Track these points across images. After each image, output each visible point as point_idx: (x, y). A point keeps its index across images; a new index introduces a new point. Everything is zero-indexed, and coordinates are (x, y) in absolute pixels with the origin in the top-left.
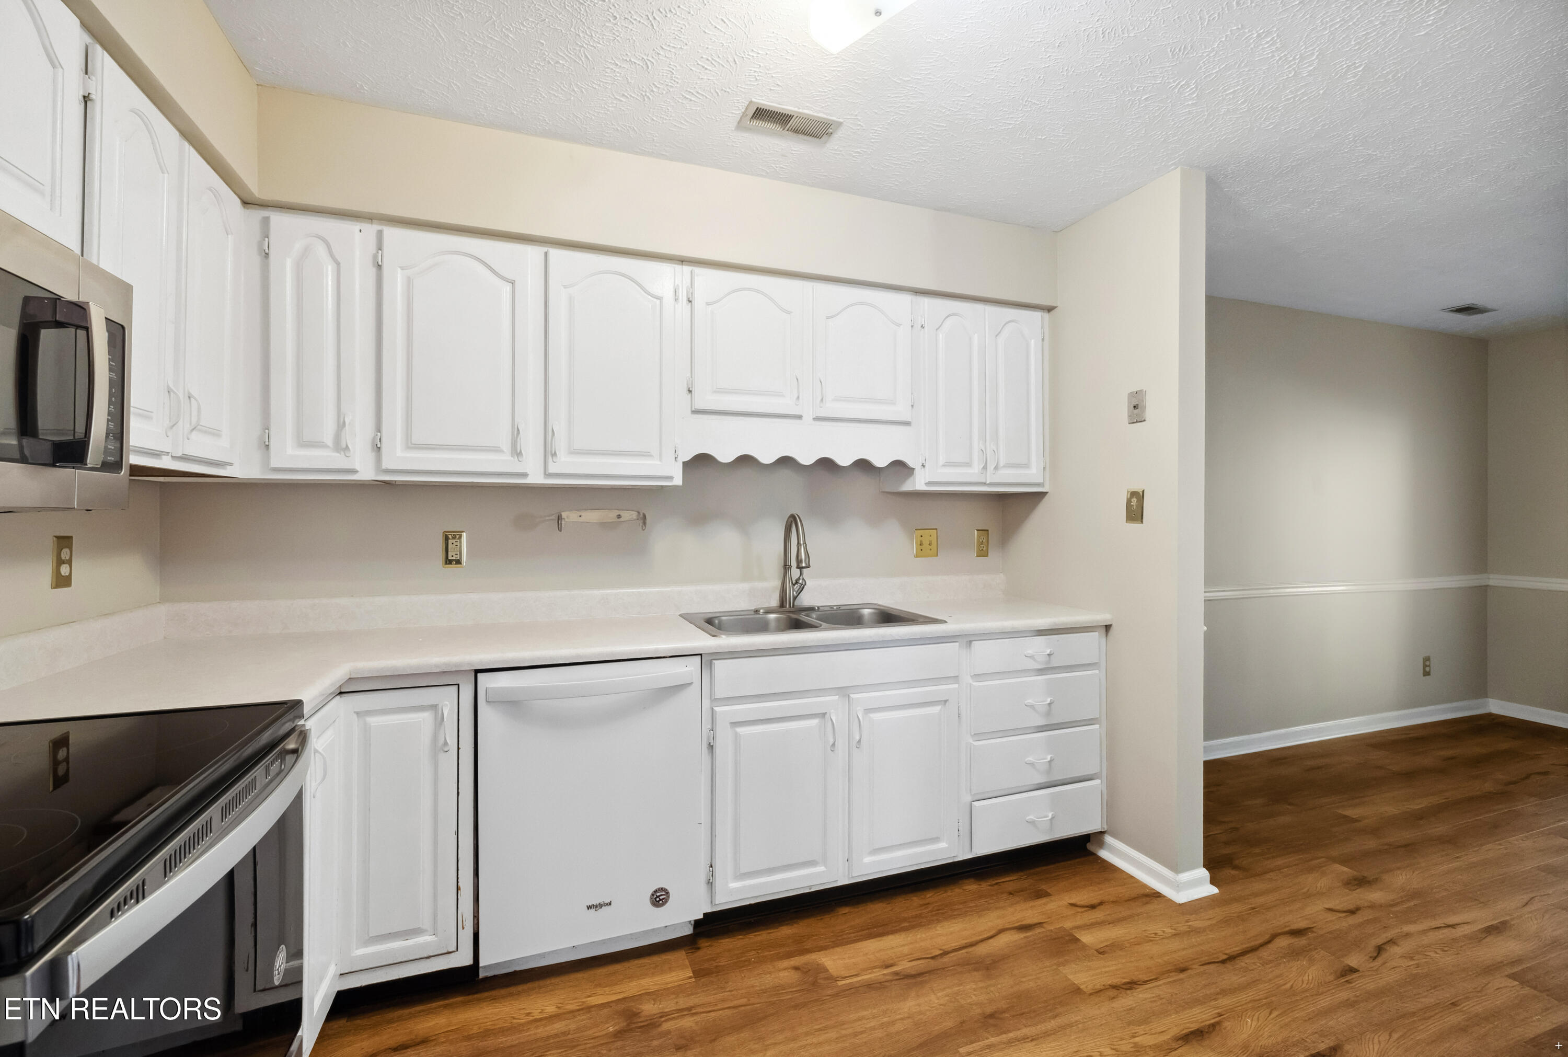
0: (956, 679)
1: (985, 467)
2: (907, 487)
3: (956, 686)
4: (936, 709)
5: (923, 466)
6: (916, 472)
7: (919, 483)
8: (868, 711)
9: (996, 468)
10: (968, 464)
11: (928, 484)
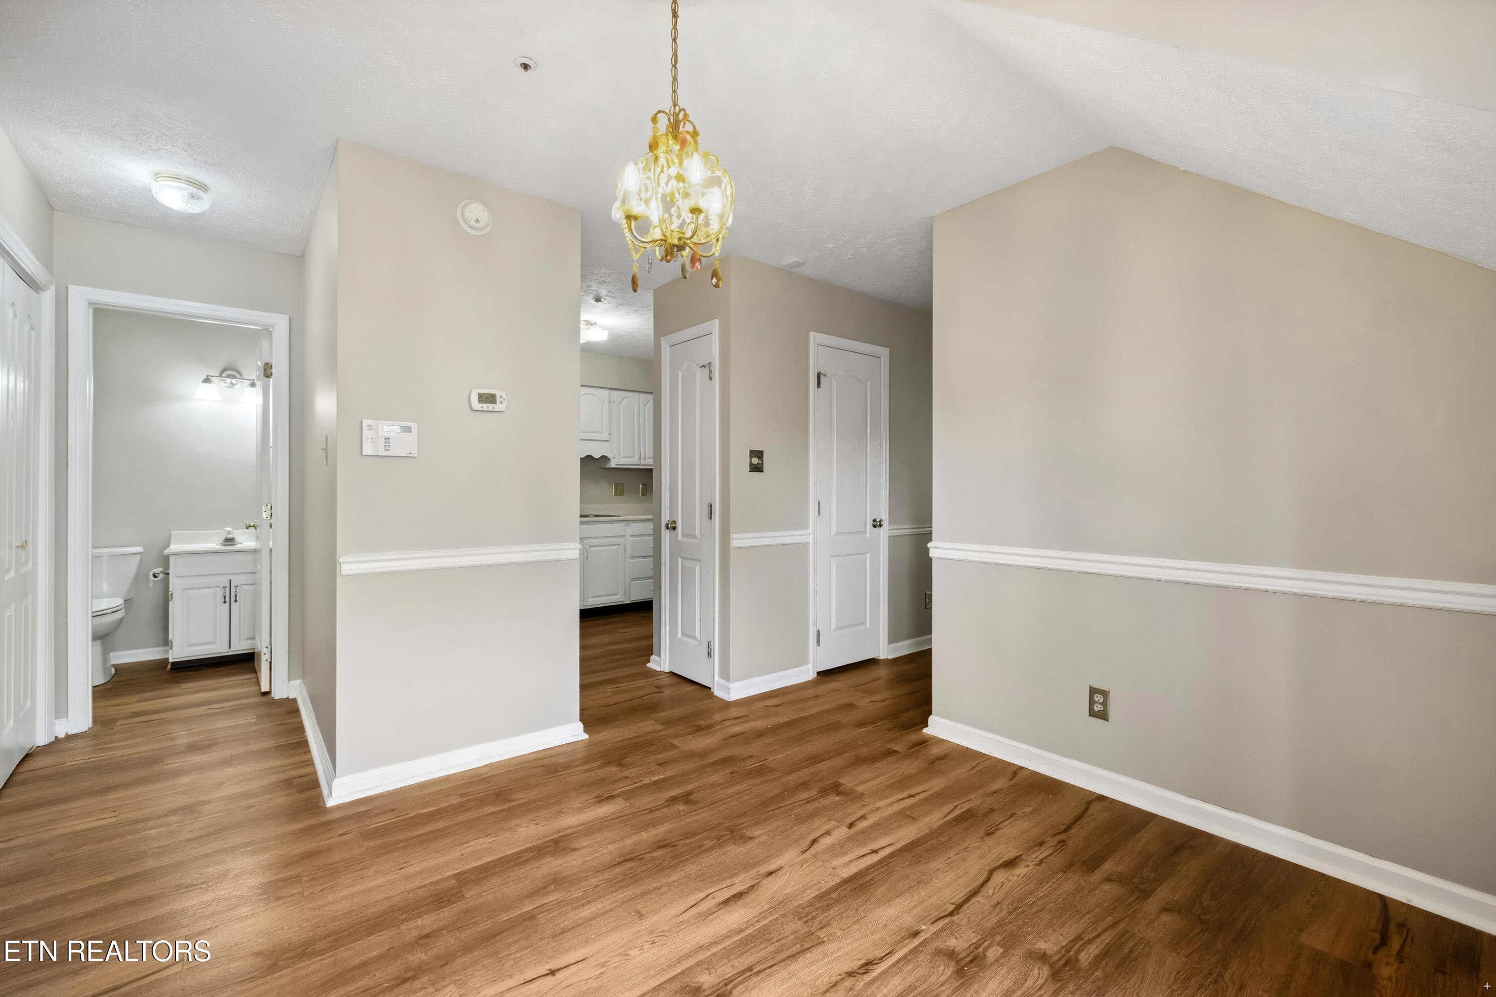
0: (623, 536)
1: (640, 458)
2: (608, 466)
3: (623, 539)
4: (616, 547)
5: (614, 458)
6: (612, 460)
7: (613, 464)
8: (590, 546)
9: (645, 459)
10: (633, 457)
11: (616, 465)
